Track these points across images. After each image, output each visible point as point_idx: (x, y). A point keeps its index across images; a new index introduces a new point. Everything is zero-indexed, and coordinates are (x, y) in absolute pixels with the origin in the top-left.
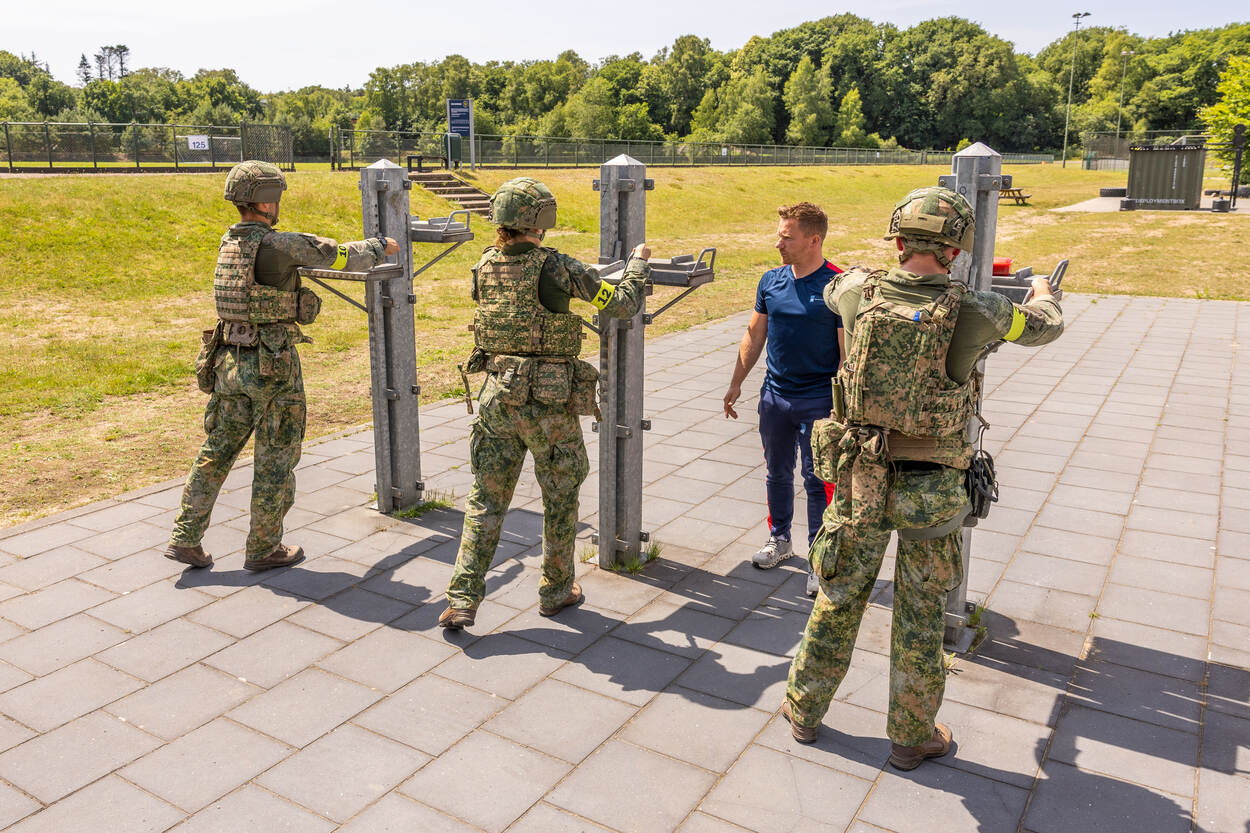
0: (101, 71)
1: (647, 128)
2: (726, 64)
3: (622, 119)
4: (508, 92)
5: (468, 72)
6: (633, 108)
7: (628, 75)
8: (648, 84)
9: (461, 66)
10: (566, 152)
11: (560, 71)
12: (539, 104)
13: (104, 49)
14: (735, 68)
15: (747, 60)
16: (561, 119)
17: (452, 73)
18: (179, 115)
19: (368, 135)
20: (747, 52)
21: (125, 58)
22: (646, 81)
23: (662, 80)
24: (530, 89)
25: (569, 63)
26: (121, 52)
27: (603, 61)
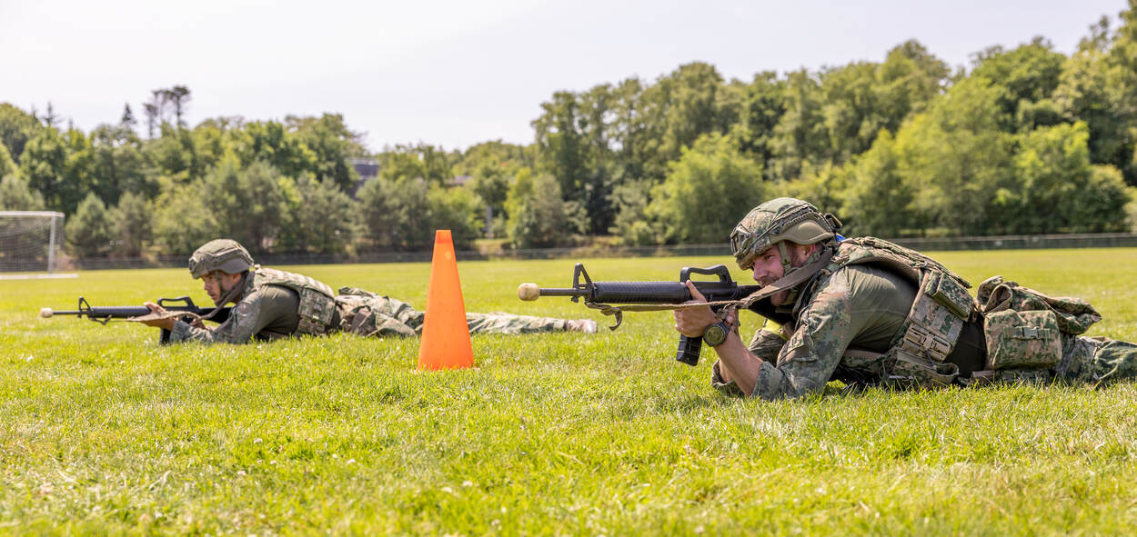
0: (151, 128)
1: (1086, 175)
3: (1027, 159)
4: (789, 122)
5: (713, 89)
6: (1053, 134)
7: (1035, 73)
8: (1080, 88)
9: (702, 78)
10: (907, 232)
11: (892, 75)
12: (850, 142)
13: (156, 93)
16: (891, 165)
17: (684, 92)
19: (528, 209)
21: (185, 105)
22: (1074, 83)
23: (1109, 81)
24: (831, 115)
25: (909, 62)
26: (178, 97)
27: (975, 58)
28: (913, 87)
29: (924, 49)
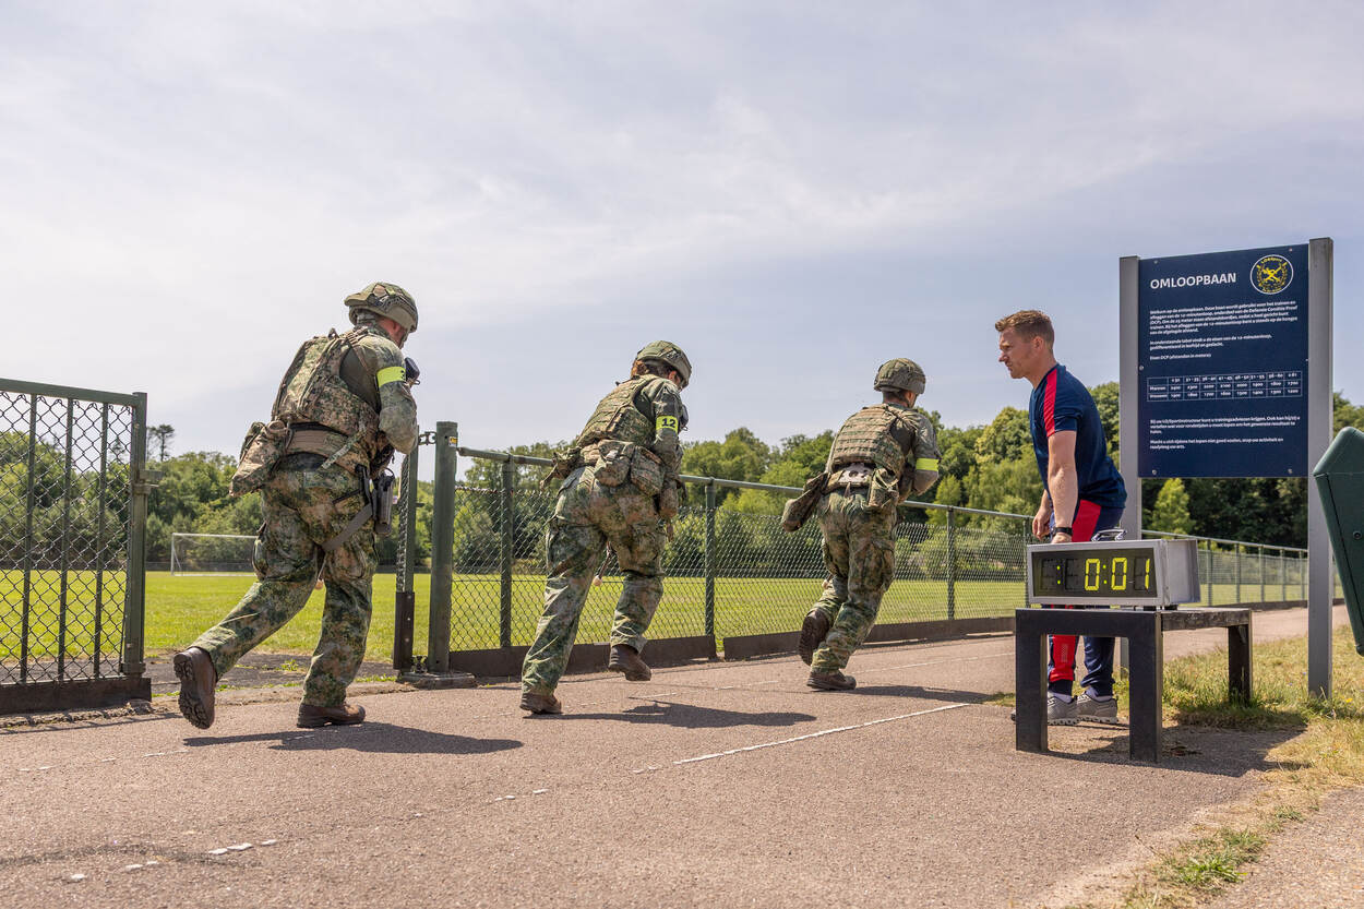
2: (969, 444)
11: (732, 454)
14: (980, 450)
15: (999, 440)
16: (735, 517)
18: (215, 508)
20: (998, 430)
21: (168, 441)
25: (743, 444)
26: (163, 434)
27: (786, 442)
28: (747, 463)
29: (751, 434)
